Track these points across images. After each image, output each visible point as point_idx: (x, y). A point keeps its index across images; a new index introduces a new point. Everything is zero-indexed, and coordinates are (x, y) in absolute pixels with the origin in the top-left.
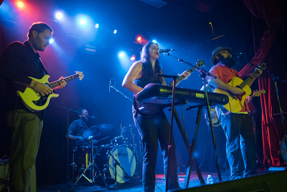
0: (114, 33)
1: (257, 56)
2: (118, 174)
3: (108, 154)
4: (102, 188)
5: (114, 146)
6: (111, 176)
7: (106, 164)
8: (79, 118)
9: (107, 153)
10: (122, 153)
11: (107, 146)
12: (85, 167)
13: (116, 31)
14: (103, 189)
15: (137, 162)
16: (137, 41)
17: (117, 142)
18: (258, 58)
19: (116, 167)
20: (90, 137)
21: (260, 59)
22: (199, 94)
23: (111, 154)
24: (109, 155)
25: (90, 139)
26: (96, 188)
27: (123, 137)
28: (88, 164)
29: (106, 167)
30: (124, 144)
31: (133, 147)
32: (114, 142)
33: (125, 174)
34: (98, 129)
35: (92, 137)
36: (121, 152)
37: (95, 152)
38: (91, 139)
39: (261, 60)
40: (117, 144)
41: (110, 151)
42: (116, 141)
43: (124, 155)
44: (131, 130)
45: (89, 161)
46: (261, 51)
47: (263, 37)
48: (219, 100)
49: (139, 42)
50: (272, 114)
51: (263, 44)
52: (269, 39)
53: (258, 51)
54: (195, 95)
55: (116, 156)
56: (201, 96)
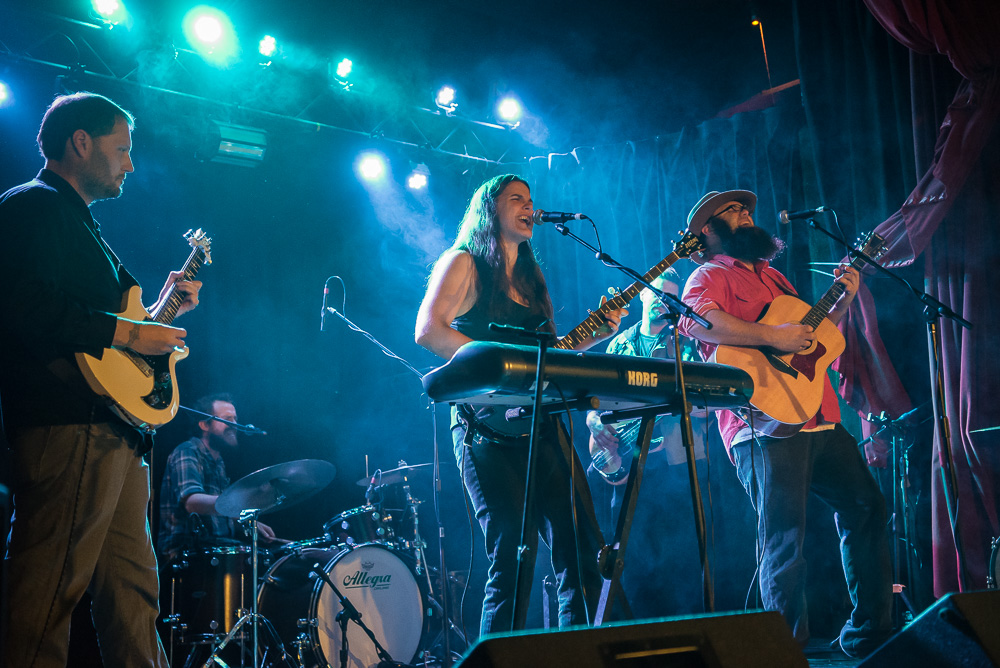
0: (339, 72)
1: (923, 191)
2: (353, 657)
3: (313, 580)
5: (340, 549)
6: (327, 663)
7: (306, 617)
8: (199, 433)
9: (312, 574)
10: (371, 574)
11: (308, 546)
12: (222, 628)
13: (350, 63)
15: (430, 612)
16: (434, 107)
17: (349, 532)
18: (924, 199)
19: (344, 628)
20: (247, 513)
21: (933, 203)
22: (639, 373)
23: (326, 579)
24: (319, 582)
25: (245, 523)
27: (371, 512)
28: (235, 619)
29: (305, 629)
30: (378, 537)
31: (413, 550)
32: (336, 530)
33: (380, 656)
34: (275, 482)
35: (253, 511)
36: (365, 571)
37: (262, 570)
38: (252, 519)
39: (934, 209)
40: (350, 541)
41: (322, 564)
42: (345, 525)
43: (379, 583)
44: (406, 483)
45: (236, 605)
46: (936, 169)
47: (948, 115)
48: (713, 391)
49: (443, 111)
50: (969, 430)
51: (946, 143)
52: (970, 125)
53: (929, 171)
54: (625, 379)
55: (345, 584)
56: (647, 380)
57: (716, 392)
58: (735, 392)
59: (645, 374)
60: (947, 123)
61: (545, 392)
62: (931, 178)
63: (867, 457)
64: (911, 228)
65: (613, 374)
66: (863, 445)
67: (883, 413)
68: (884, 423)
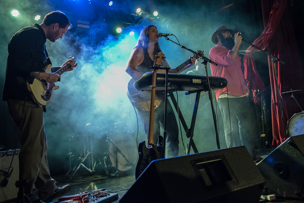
0: (109, 5)
1: (266, 30)
2: (119, 162)
4: (102, 177)
6: (112, 164)
9: (107, 141)
12: (83, 156)
13: (112, 2)
14: (104, 178)
16: (136, 14)
18: (267, 32)
19: (116, 155)
21: (269, 33)
22: (196, 80)
23: (111, 142)
24: (109, 143)
26: (96, 177)
29: (106, 155)
33: (127, 162)
36: (121, 139)
39: (270, 35)
41: (110, 138)
43: (125, 142)
46: (270, 25)
47: (272, 10)
48: (216, 84)
49: (138, 15)
50: (281, 93)
51: (272, 17)
52: (278, 13)
53: (267, 25)
54: (192, 81)
55: (116, 143)
56: (198, 81)
57: (217, 84)
58: (222, 84)
59: (198, 80)
60: (272, 12)
61: (169, 86)
62: (268, 27)
63: (255, 102)
64: (264, 40)
65: (189, 80)
66: (253, 99)
67: (258, 90)
68: (259, 92)
